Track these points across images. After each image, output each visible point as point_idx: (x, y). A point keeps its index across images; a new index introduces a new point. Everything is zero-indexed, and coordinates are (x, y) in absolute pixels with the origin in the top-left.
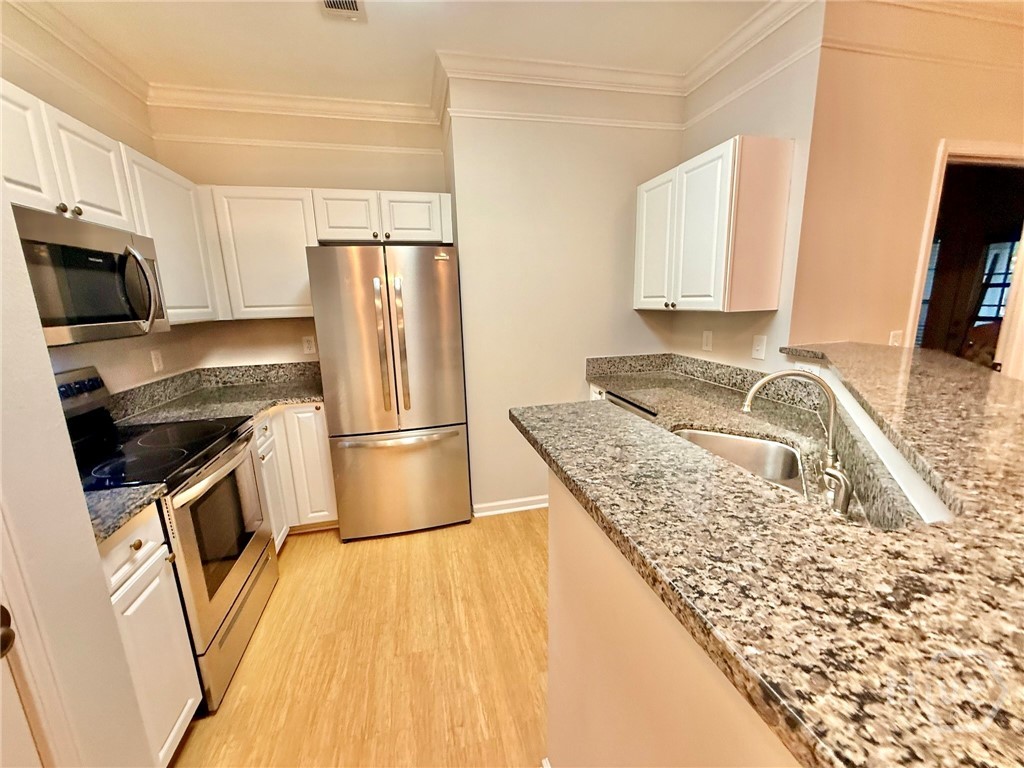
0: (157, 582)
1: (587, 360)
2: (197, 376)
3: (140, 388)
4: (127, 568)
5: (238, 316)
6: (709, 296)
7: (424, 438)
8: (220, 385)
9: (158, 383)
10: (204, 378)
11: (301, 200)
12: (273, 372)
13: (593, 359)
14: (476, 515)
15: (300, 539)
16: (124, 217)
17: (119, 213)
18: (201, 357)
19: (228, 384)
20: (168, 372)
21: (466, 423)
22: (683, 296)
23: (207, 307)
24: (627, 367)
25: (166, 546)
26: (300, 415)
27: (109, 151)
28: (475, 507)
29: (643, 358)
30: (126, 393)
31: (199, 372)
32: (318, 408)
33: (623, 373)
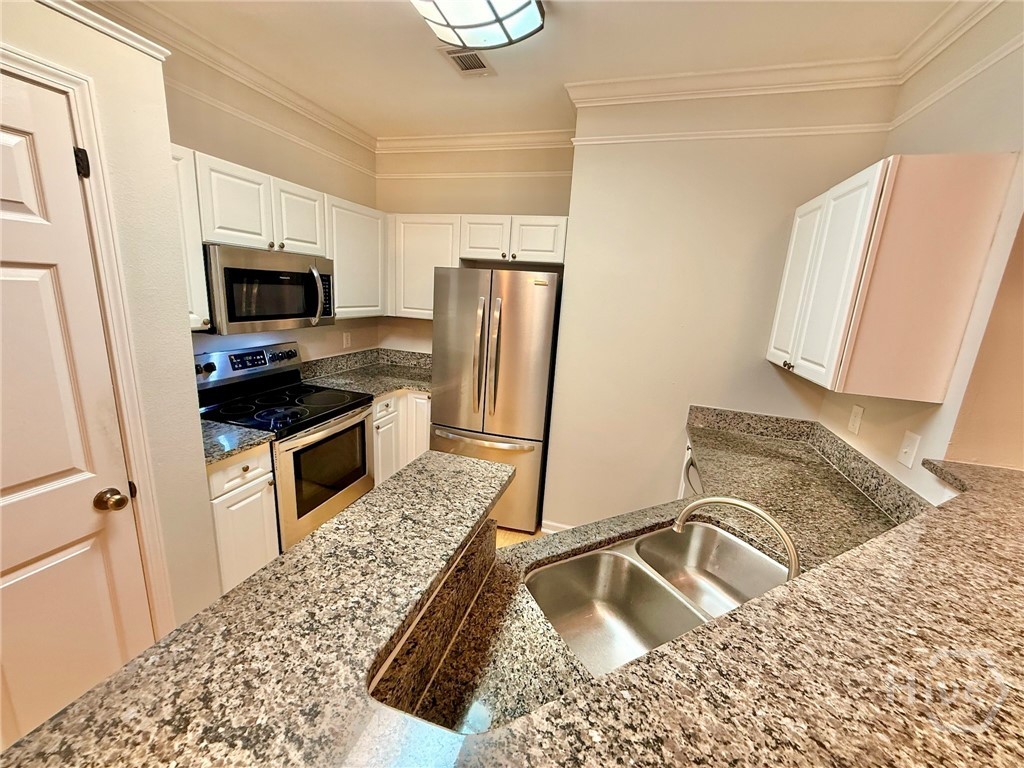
0: (259, 495)
1: (692, 409)
2: (376, 354)
3: (328, 358)
4: (238, 481)
5: (398, 315)
6: (822, 366)
9: (343, 356)
10: (381, 356)
11: (452, 224)
13: (697, 408)
14: (543, 529)
16: (318, 246)
17: (316, 244)
18: (383, 339)
19: (394, 363)
20: (355, 349)
21: (546, 442)
22: (802, 358)
23: (378, 306)
24: (743, 426)
25: (271, 474)
26: (416, 400)
27: (316, 201)
29: (769, 419)
30: (318, 361)
31: (378, 351)
32: (429, 398)
33: (736, 432)
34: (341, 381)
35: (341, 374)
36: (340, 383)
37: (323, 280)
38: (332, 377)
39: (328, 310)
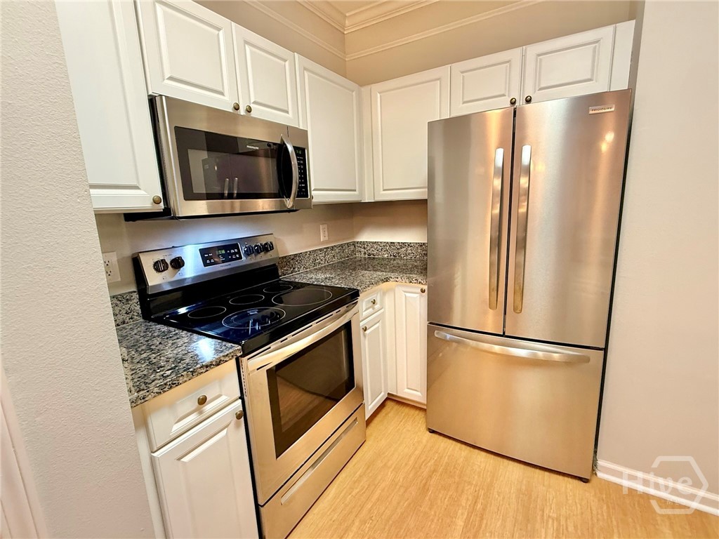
0: (224, 432)
2: (352, 247)
3: (306, 252)
4: (192, 418)
5: (379, 198)
7: (540, 354)
8: (367, 256)
9: (321, 250)
10: (358, 249)
11: (440, 80)
12: (403, 249)
14: (600, 474)
15: (397, 407)
16: (290, 115)
17: (287, 112)
19: (372, 256)
20: (332, 242)
21: (605, 350)
23: (355, 191)
25: (240, 401)
26: (408, 295)
27: (285, 61)
28: (600, 462)
30: (295, 255)
31: (354, 244)
32: (423, 291)
34: (321, 276)
35: (320, 269)
36: (319, 278)
37: (297, 155)
38: (311, 272)
39: (303, 192)
